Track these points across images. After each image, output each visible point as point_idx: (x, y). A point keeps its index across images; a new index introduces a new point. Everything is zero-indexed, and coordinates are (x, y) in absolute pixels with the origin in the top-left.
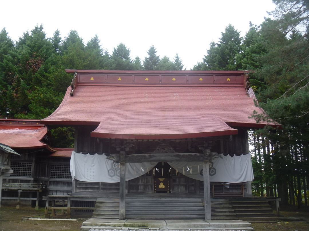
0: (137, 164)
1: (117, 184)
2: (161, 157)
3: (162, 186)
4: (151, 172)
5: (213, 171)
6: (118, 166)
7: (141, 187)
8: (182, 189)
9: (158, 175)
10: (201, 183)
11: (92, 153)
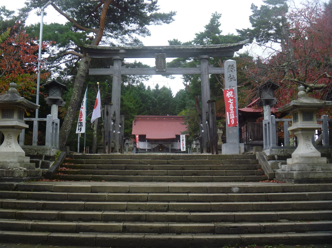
0: (155, 145)
1: (151, 149)
2: (161, 143)
3: (161, 150)
4: (158, 146)
5: (172, 146)
6: (151, 145)
7: (156, 150)
8: (165, 150)
9: (160, 147)
10: (169, 149)
11: (143, 142)
